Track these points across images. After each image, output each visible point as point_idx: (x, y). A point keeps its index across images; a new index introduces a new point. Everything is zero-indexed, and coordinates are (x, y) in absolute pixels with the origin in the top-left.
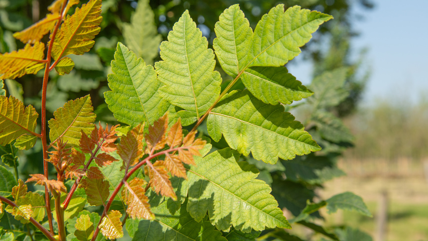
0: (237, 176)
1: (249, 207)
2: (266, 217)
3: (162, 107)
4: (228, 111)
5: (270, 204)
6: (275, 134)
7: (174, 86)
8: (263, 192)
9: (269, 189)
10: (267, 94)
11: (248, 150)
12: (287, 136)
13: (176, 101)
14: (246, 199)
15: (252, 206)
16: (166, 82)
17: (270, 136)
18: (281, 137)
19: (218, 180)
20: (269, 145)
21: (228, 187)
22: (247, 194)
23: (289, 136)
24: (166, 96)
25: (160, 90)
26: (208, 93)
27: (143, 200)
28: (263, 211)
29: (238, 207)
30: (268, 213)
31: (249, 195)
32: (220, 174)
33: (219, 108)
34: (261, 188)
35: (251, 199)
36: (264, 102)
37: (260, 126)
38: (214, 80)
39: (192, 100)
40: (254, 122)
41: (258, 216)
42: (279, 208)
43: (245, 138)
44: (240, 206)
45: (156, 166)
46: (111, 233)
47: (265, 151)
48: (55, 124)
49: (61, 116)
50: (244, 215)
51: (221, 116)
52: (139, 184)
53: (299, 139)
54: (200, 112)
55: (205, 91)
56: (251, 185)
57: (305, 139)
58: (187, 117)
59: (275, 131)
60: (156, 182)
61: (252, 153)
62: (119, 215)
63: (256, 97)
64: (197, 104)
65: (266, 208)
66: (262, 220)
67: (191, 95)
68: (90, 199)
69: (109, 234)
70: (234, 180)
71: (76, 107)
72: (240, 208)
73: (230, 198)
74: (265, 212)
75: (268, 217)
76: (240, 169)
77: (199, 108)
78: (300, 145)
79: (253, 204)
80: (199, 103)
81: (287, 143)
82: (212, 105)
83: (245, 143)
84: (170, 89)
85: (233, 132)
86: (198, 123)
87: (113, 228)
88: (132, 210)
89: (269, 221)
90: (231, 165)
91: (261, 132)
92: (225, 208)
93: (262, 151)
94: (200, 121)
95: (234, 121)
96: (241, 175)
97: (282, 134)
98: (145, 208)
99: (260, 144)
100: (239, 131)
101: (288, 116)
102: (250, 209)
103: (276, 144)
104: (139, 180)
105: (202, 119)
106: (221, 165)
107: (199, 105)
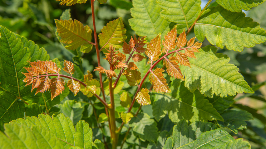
0: (216, 63)
1: (225, 81)
2: (236, 87)
3: (164, 24)
4: (208, 21)
5: (238, 78)
6: (240, 32)
7: (169, 9)
8: (234, 71)
9: (237, 69)
10: (233, 6)
11: (223, 45)
12: (248, 33)
13: (172, 19)
14: (222, 76)
15: (227, 81)
16: (164, 8)
17: (237, 34)
18: (244, 34)
19: (204, 66)
20: (237, 40)
21: (210, 70)
22: (223, 73)
23: (250, 32)
24: (165, 17)
25: (161, 13)
26: (193, 11)
27: (163, 81)
28: (234, 83)
29: (218, 82)
30: (238, 84)
31: (224, 74)
32: (205, 62)
33: (201, 20)
34: (232, 69)
35: (226, 76)
36: (232, 11)
37: (229, 28)
38: (196, 3)
39: (182, 17)
40: (225, 26)
41: (231, 87)
42: (244, 81)
43: (220, 37)
44: (219, 81)
45: (170, 60)
46: (143, 102)
47: (235, 44)
48: (102, 37)
49: (105, 32)
50: (222, 86)
51: (203, 25)
52: (160, 72)
53: (257, 33)
54: (189, 24)
55: (190, 10)
56: (225, 67)
57: (261, 33)
58: (181, 28)
59: (240, 30)
60: (171, 70)
61: (226, 46)
62: (148, 91)
63: (226, 9)
64: (186, 19)
65: (236, 81)
66: (234, 89)
67: (182, 14)
68: (129, 82)
69: (142, 102)
70: (214, 65)
71: (114, 25)
72: (219, 82)
73: (212, 77)
74: (236, 84)
75: (237, 86)
76: (217, 58)
77: (188, 22)
78: (258, 37)
79: (227, 79)
80: (188, 19)
81: (249, 37)
82: (196, 19)
83: (221, 40)
84: (168, 12)
85: (212, 34)
86: (189, 31)
87: (144, 99)
88: (156, 88)
89: (239, 89)
90: (211, 56)
91: (231, 32)
92: (209, 83)
93: (232, 44)
94: (189, 30)
95: (212, 27)
96: (218, 62)
97: (245, 32)
98: (164, 86)
99: (231, 40)
100: (216, 33)
101: (248, 19)
102: (226, 83)
103: (241, 39)
104: (160, 69)
105: (190, 28)
106: (205, 57)
107: (188, 20)
